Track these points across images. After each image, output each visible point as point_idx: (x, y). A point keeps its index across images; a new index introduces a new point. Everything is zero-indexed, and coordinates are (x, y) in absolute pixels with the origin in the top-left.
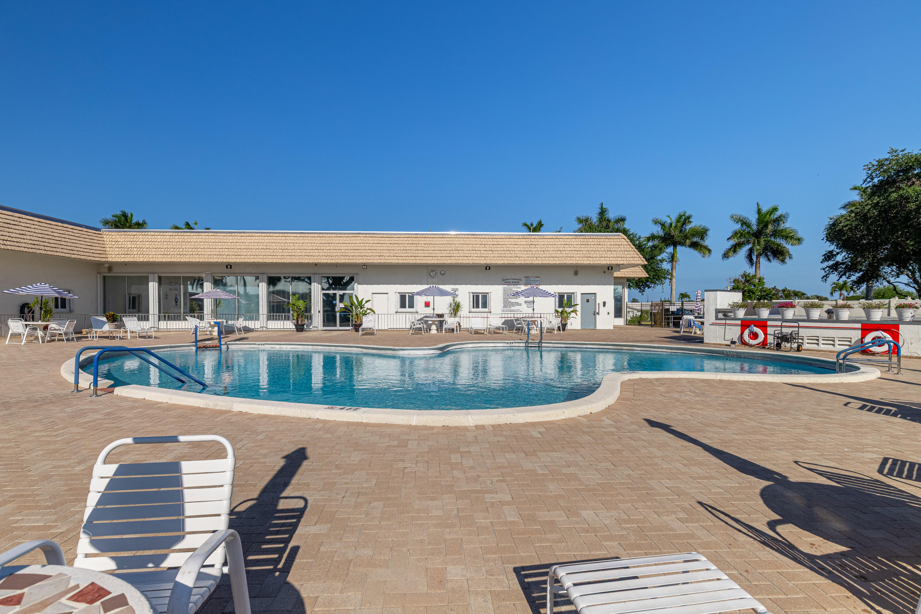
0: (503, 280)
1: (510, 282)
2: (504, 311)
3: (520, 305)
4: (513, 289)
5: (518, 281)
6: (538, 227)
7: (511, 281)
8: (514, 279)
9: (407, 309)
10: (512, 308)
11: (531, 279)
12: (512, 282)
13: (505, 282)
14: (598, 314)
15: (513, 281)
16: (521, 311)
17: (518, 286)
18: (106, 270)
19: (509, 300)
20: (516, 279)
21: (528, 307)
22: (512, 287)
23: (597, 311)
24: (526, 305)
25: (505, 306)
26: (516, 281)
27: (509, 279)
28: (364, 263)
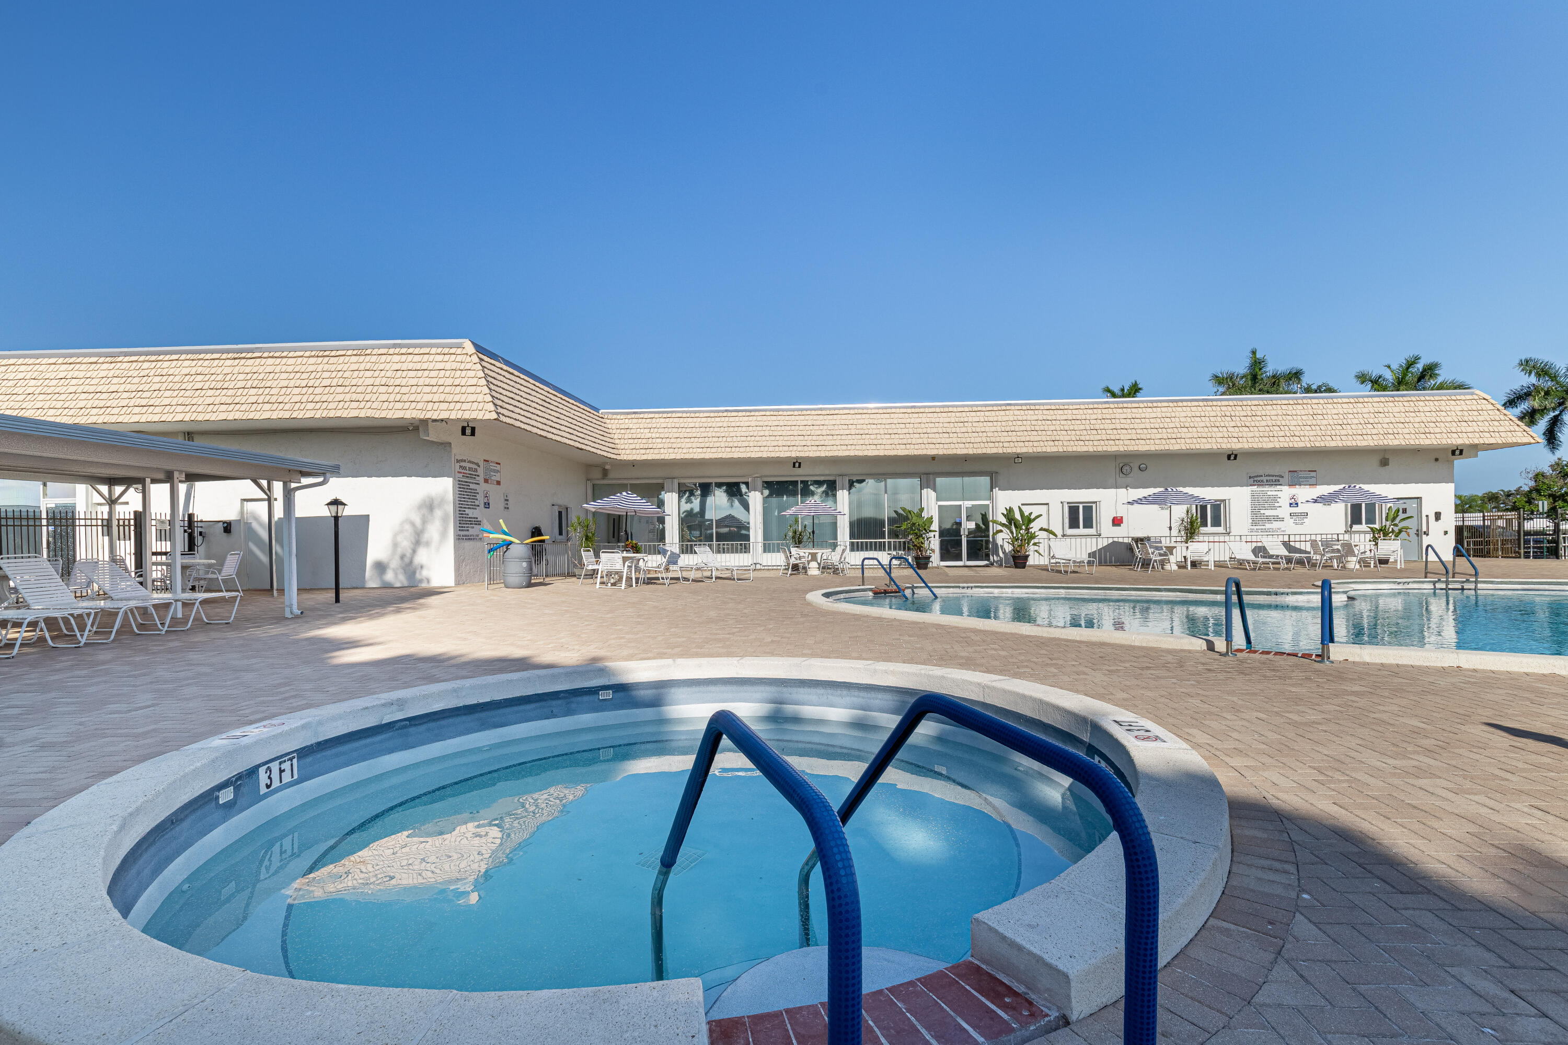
0: (1250, 477)
1: (1262, 481)
2: (1252, 531)
3: (1282, 520)
4: (1269, 493)
5: (1278, 478)
6: (1135, 390)
7: (1265, 479)
8: (1270, 476)
9: (1081, 531)
10: (1268, 526)
11: (1302, 474)
12: (1267, 481)
13: (1255, 480)
14: (1426, 533)
15: (1268, 478)
16: (1284, 531)
17: (1278, 487)
18: (600, 475)
19: (1262, 512)
20: (1273, 476)
21: (1297, 524)
22: (1266, 488)
23: (1424, 529)
24: (1292, 521)
25: (1254, 523)
26: (1274, 478)
27: (1262, 476)
28: (1018, 454)
